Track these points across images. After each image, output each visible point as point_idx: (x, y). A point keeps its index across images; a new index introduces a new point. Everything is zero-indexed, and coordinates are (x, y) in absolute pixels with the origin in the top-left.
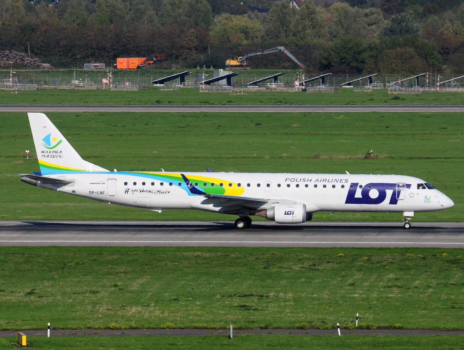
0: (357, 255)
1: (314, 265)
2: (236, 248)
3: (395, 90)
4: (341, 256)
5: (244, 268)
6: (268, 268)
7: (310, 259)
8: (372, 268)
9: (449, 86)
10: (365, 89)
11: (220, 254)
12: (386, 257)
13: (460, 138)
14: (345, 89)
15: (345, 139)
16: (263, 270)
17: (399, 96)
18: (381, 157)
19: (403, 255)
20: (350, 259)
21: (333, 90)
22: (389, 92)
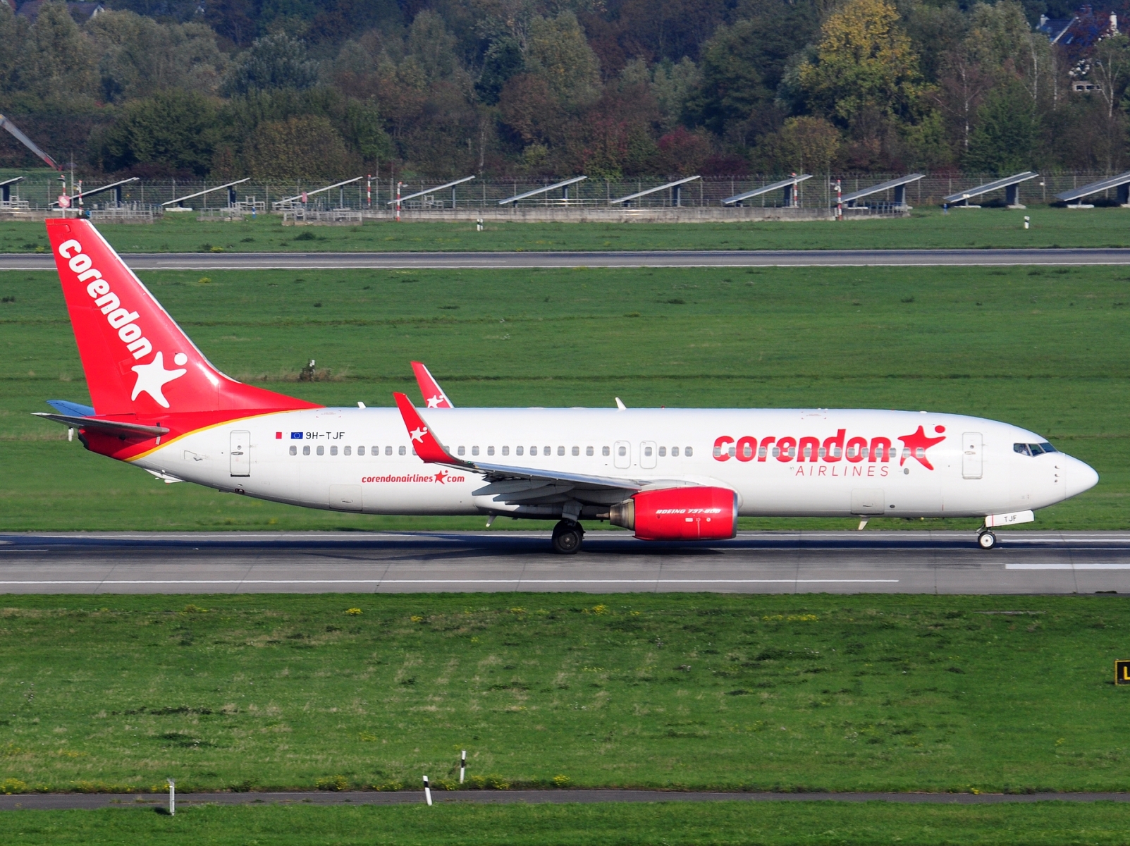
0: (393, 611)
1: (299, 636)
2: (97, 596)
3: (300, 218)
4: (355, 614)
5: (133, 644)
6: (189, 645)
7: (283, 621)
8: (437, 642)
9: (419, 208)
10: (226, 215)
11: (62, 611)
12: (461, 616)
13: (507, 330)
14: (175, 216)
15: (234, 334)
16: (180, 648)
17: (311, 230)
18: (337, 376)
19: (500, 610)
20: (379, 621)
21: (152, 218)
22: (285, 223)
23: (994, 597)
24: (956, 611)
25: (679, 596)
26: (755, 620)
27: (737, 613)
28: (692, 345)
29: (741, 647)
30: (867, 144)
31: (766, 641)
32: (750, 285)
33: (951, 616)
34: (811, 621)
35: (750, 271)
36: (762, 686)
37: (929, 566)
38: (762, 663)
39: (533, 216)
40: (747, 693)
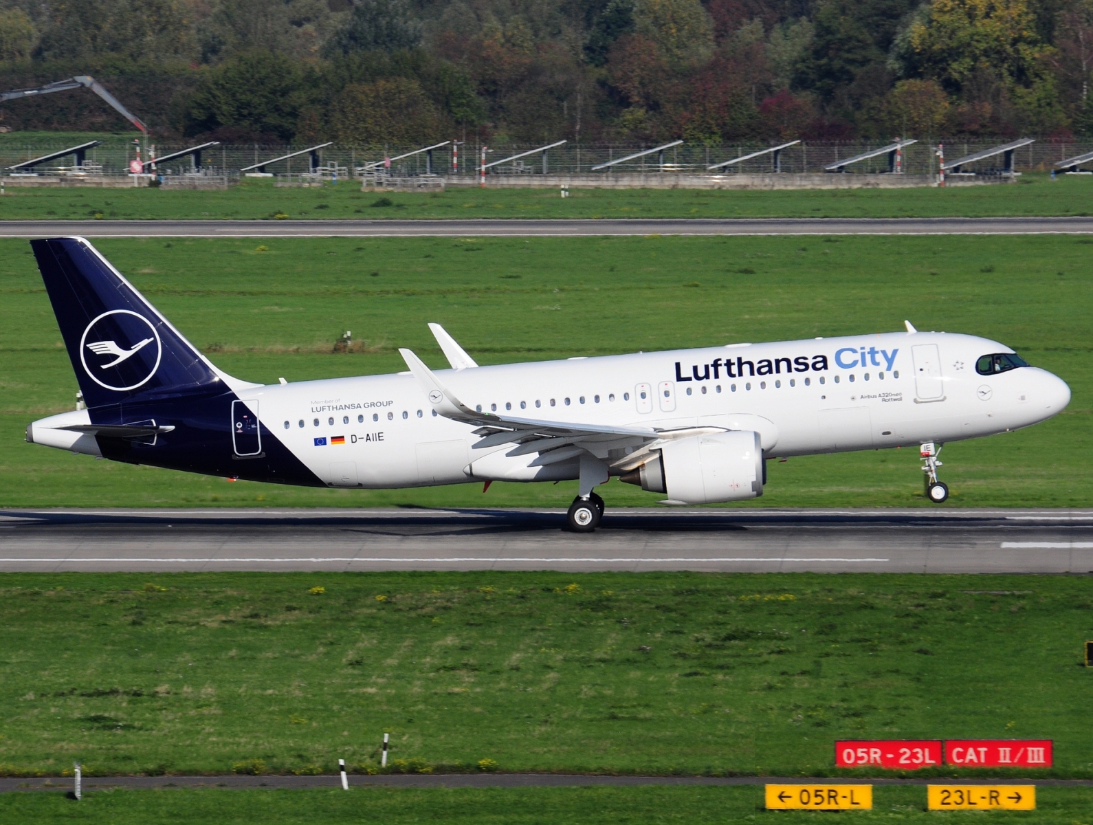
0: (357, 590)
1: (256, 616)
2: (56, 575)
3: (380, 184)
4: (318, 594)
5: (82, 624)
6: (141, 624)
7: (243, 600)
8: (398, 621)
9: (508, 174)
10: (304, 180)
11: (17, 590)
12: (428, 596)
13: (559, 300)
14: (254, 182)
15: (277, 304)
16: (130, 628)
17: (389, 197)
18: (372, 349)
19: (469, 590)
20: (342, 600)
21: (226, 183)
22: (364, 189)
23: (984, 577)
24: (940, 591)
25: (658, 576)
26: (732, 599)
27: (715, 593)
28: (747, 317)
29: (711, 627)
30: (978, 108)
31: (738, 621)
32: (825, 254)
33: (935, 596)
34: (790, 601)
35: (828, 240)
36: (721, 667)
37: (923, 545)
38: (728, 643)
39: (625, 182)
40: (702, 674)
